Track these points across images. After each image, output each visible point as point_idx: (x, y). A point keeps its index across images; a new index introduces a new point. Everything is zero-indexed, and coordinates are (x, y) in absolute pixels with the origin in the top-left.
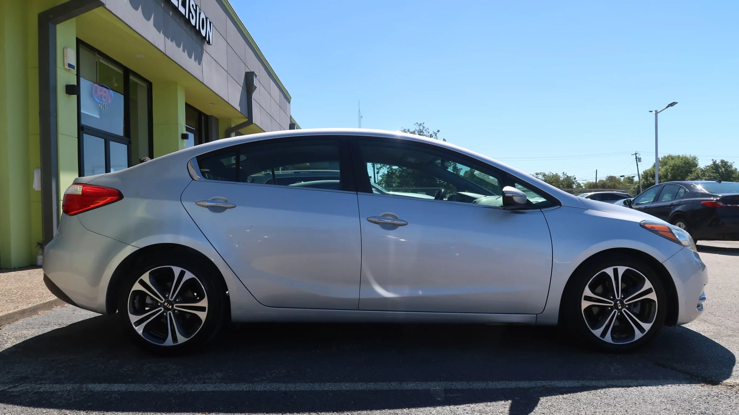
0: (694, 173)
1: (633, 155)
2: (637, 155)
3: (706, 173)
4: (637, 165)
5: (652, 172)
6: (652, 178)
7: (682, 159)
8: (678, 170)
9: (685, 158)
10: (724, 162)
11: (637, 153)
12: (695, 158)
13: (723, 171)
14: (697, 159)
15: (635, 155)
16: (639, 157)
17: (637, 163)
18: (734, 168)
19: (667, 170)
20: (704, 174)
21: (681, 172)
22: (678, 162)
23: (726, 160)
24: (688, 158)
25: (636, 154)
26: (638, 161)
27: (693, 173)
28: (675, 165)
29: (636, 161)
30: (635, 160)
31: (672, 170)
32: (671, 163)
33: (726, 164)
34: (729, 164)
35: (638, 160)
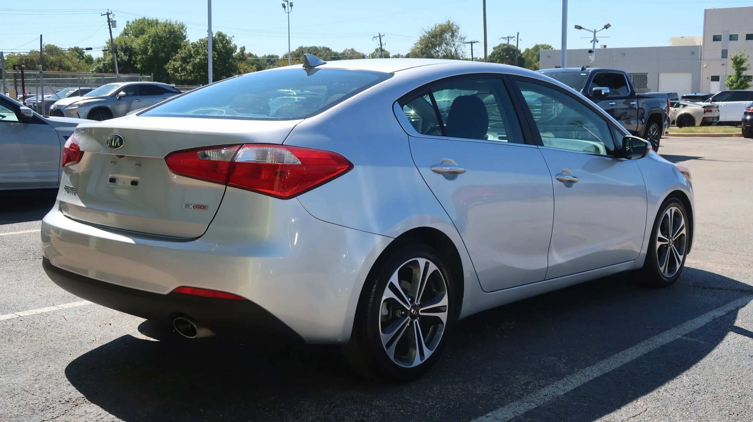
0: (185, 49)
1: (104, 15)
2: (110, 16)
3: (200, 50)
4: (111, 32)
5: (123, 44)
6: (124, 53)
7: (165, 26)
8: (161, 41)
9: (170, 25)
10: (221, 35)
11: (110, 14)
12: (182, 27)
13: (221, 47)
14: (185, 28)
15: (106, 15)
16: (113, 19)
17: (110, 28)
18: (233, 44)
19: (145, 42)
20: (197, 51)
21: (165, 46)
22: (159, 30)
23: (224, 33)
24: (173, 25)
25: (108, 14)
26: (111, 26)
27: (183, 48)
28: (156, 34)
29: (109, 25)
30: (107, 23)
31: (154, 42)
32: (152, 31)
33: (224, 38)
34: (227, 38)
35: (111, 23)
